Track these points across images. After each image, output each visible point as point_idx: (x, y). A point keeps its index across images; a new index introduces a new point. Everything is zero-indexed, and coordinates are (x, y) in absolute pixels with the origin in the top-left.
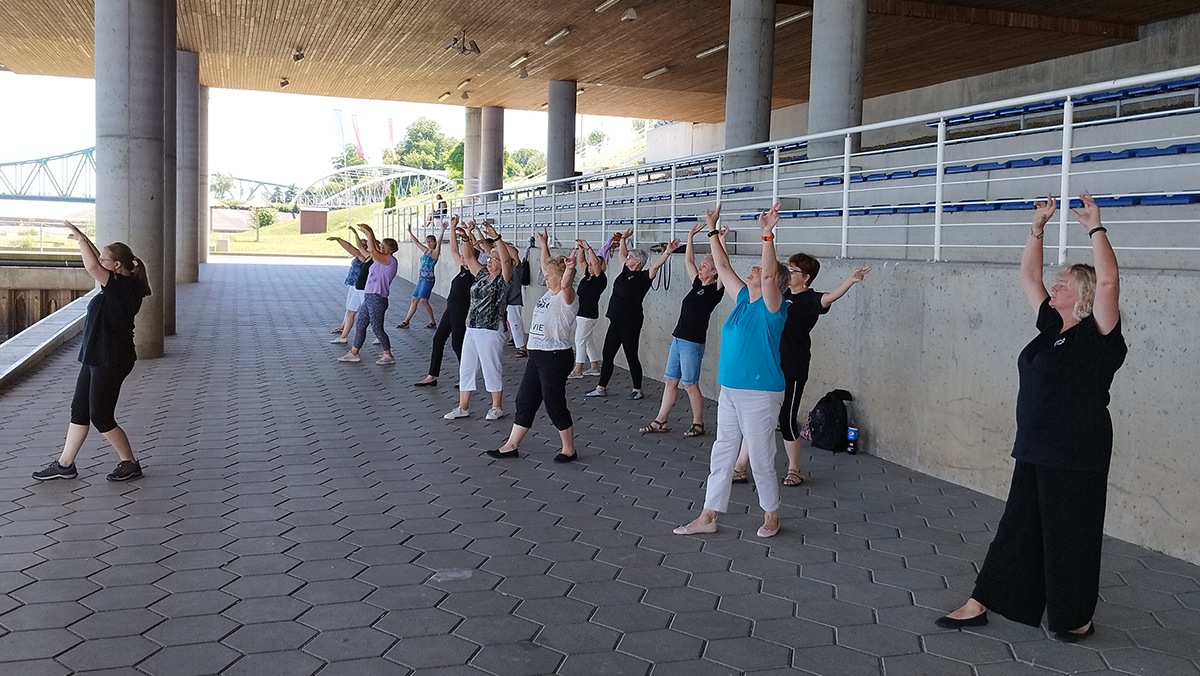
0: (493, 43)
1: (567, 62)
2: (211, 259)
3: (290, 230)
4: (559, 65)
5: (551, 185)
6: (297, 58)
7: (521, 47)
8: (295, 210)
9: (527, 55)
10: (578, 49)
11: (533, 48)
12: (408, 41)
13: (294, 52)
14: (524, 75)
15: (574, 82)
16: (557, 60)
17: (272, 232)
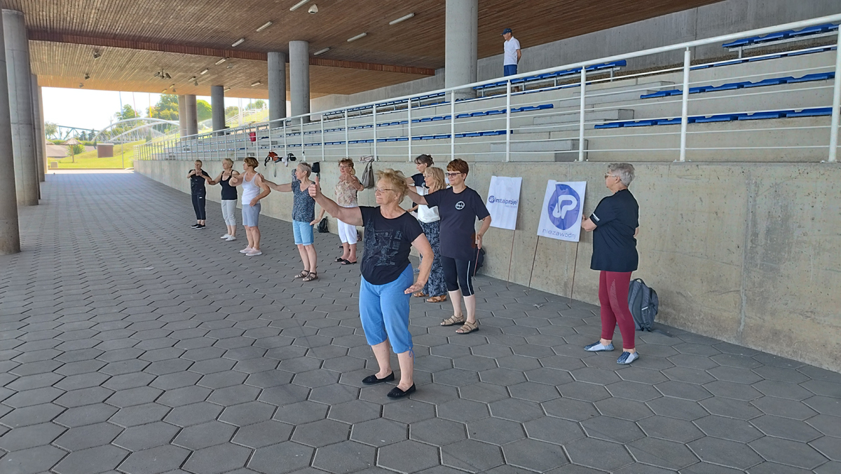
0: (177, 73)
1: (214, 79)
2: (48, 172)
3: (92, 156)
4: (212, 80)
5: (215, 133)
6: (87, 78)
7: (191, 75)
8: (95, 145)
9: (195, 77)
10: (217, 76)
11: (196, 75)
12: (138, 72)
13: (85, 76)
14: (196, 84)
15: (222, 87)
16: (209, 79)
17: (82, 157)
